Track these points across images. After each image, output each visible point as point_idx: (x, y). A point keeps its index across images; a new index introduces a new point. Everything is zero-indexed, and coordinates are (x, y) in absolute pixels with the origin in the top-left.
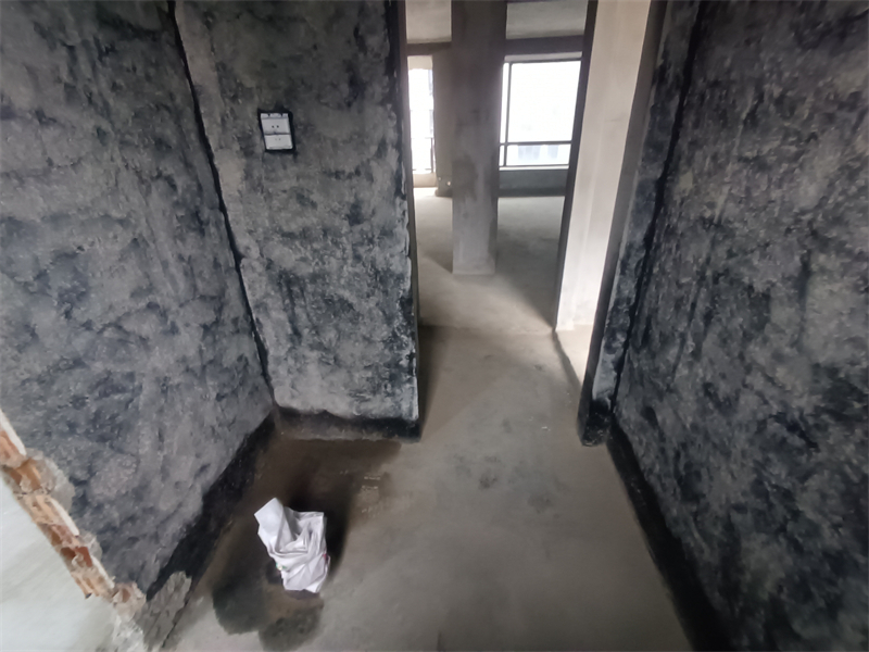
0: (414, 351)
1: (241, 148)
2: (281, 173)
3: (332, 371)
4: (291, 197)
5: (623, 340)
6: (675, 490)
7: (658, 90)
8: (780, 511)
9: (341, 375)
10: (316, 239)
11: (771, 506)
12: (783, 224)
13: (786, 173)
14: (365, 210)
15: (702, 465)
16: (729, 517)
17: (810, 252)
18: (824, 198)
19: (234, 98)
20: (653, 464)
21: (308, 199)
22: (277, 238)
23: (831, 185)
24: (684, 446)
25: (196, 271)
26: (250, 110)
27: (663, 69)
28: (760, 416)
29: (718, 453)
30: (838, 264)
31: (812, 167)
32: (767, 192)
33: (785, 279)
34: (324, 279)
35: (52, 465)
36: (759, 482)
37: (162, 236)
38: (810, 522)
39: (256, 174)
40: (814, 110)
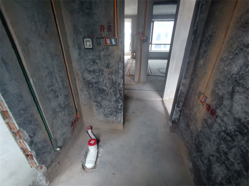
0: (122, 104)
1: (78, 47)
2: (88, 54)
3: (99, 109)
4: (91, 61)
5: (182, 104)
6: (195, 148)
7: (194, 36)
8: (223, 157)
9: (102, 110)
10: (97, 73)
11: (221, 156)
12: (228, 77)
13: (229, 63)
14: (111, 65)
15: (202, 142)
16: (209, 158)
17: (235, 86)
18: (239, 71)
19: (77, 34)
20: (189, 141)
21: (95, 62)
22: (86, 72)
23: (241, 68)
24: (198, 136)
25: (64, 81)
26: (81, 38)
27: (196, 30)
28: (219, 130)
29: (207, 139)
30: (242, 90)
31: (236, 62)
32: (224, 68)
33: (228, 93)
34: (99, 83)
35: (25, 132)
36: (218, 149)
37: (56, 71)
38: (231, 161)
39: (82, 54)
40: (238, 47)
